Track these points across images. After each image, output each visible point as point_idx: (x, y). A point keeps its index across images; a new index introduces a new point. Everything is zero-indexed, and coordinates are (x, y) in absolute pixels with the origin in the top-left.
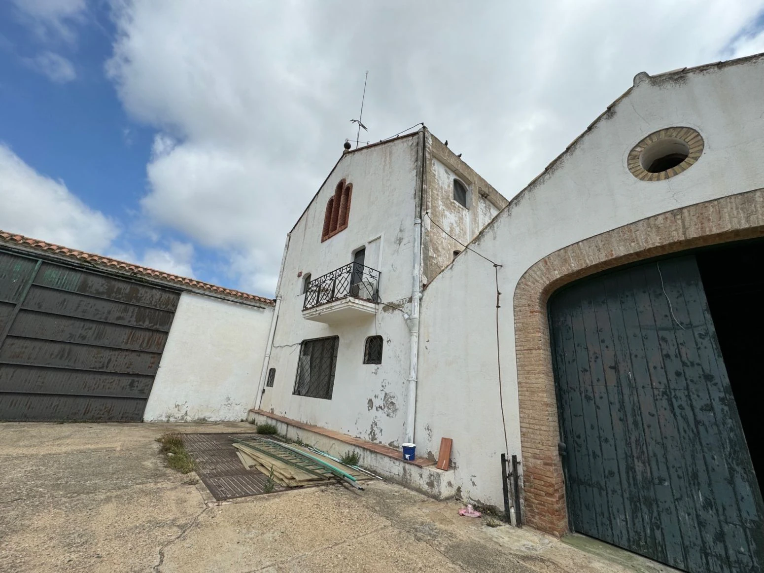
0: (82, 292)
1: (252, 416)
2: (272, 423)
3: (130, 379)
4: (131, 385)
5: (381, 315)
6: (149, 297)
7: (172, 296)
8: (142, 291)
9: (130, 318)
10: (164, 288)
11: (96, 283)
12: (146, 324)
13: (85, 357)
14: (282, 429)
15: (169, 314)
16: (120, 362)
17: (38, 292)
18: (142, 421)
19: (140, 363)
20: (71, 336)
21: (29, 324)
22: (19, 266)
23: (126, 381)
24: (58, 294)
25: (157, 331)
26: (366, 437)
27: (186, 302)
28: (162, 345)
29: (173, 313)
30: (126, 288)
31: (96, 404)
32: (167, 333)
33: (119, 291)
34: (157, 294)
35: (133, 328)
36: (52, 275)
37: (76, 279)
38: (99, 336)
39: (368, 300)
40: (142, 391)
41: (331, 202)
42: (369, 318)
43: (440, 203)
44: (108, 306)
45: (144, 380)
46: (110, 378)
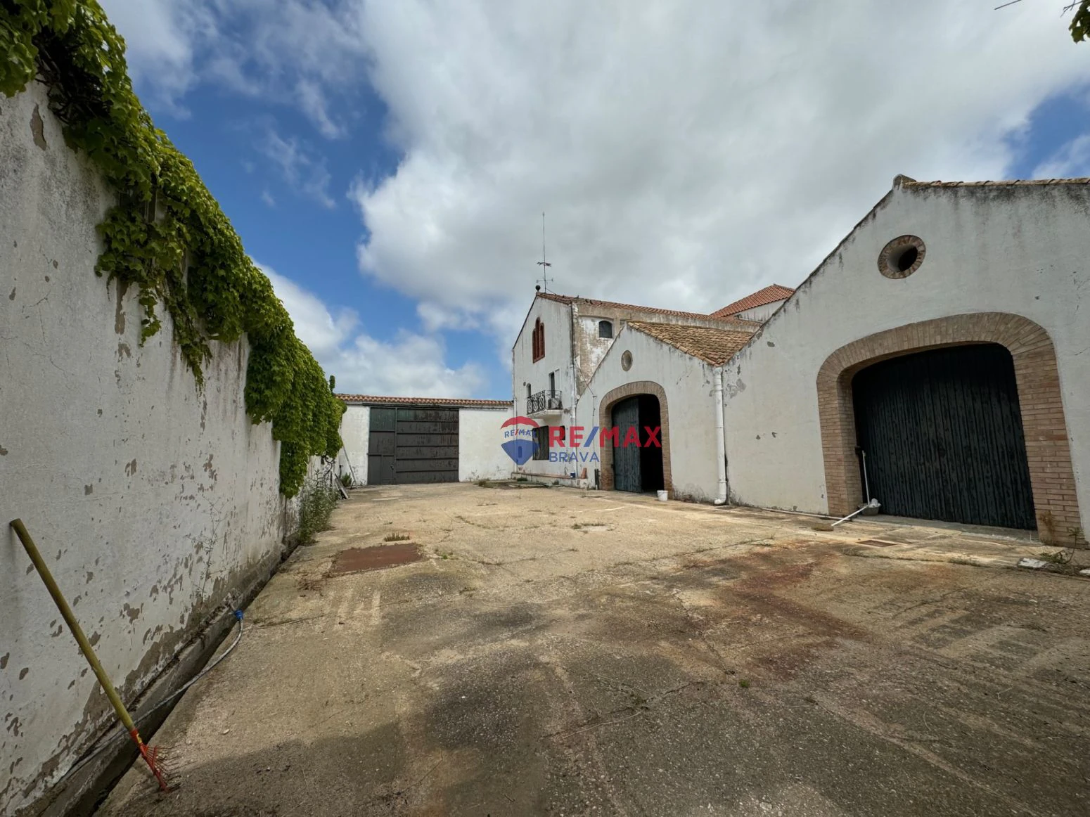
0: (416, 419)
1: (514, 475)
2: (524, 476)
3: (448, 461)
4: (449, 464)
5: (564, 415)
6: (445, 415)
7: (455, 413)
8: (440, 413)
9: (439, 429)
10: (450, 409)
11: (420, 414)
12: (447, 431)
13: (427, 452)
14: (529, 478)
15: (456, 423)
16: (441, 452)
17: (400, 423)
18: (458, 481)
19: (450, 451)
20: (418, 442)
21: (403, 440)
22: (390, 412)
23: (447, 462)
24: (407, 423)
25: (453, 434)
26: (563, 474)
27: (463, 414)
28: (457, 441)
29: (457, 422)
30: (432, 412)
31: (437, 474)
32: (458, 434)
33: (430, 415)
34: (447, 412)
35: (442, 434)
36: (403, 413)
37: (411, 413)
38: (429, 441)
39: (556, 409)
40: (455, 466)
41: (534, 333)
42: (559, 417)
43: (588, 345)
44: (427, 425)
45: (454, 461)
46: (440, 461)
